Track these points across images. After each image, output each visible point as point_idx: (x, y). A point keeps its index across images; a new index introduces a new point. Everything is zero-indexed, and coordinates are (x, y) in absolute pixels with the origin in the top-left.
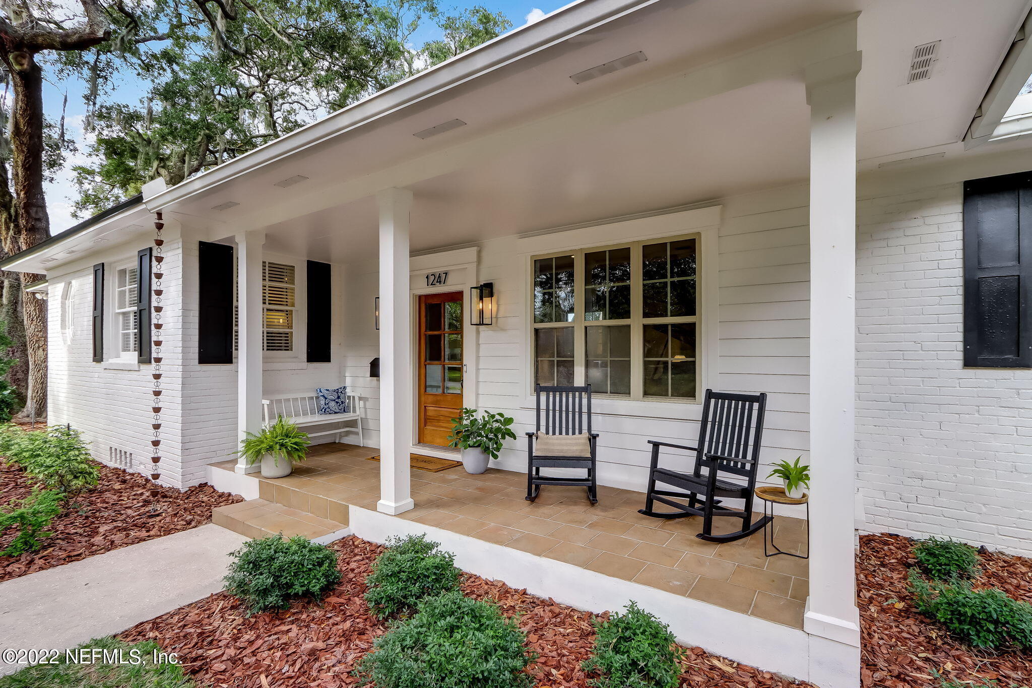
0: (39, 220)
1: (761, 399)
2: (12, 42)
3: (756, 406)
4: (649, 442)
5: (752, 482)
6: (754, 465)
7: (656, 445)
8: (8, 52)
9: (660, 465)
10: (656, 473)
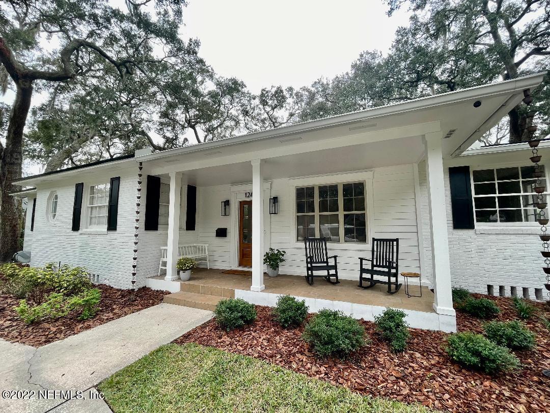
0: (17, 159)
1: (397, 240)
2: (22, 75)
3: (395, 243)
4: (359, 258)
5: (397, 271)
6: (397, 265)
7: (361, 259)
8: (19, 79)
9: (364, 267)
10: (363, 271)
